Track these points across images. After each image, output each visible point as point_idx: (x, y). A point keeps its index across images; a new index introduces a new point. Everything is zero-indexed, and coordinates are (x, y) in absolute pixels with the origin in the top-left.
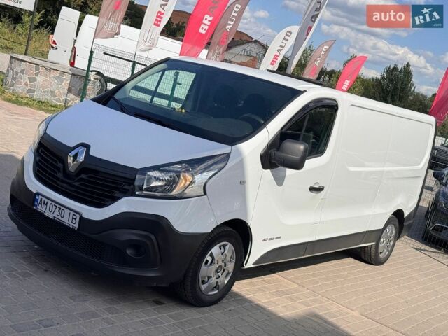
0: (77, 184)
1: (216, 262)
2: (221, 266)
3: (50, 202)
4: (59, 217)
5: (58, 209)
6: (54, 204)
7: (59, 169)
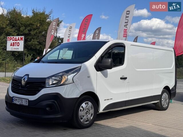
0: (26, 89)
1: (85, 109)
2: (87, 111)
3: (17, 98)
4: (21, 103)
5: (20, 100)
6: (19, 99)
7: (19, 86)
